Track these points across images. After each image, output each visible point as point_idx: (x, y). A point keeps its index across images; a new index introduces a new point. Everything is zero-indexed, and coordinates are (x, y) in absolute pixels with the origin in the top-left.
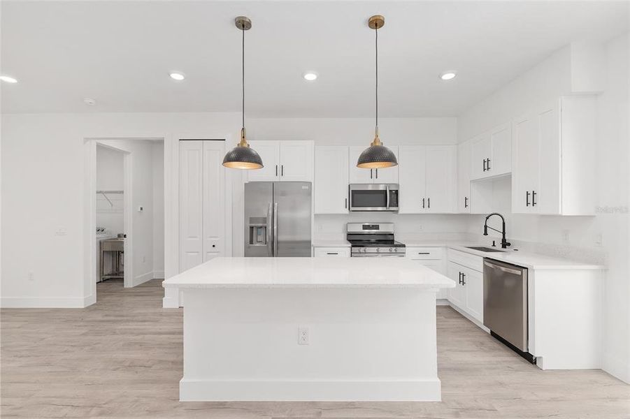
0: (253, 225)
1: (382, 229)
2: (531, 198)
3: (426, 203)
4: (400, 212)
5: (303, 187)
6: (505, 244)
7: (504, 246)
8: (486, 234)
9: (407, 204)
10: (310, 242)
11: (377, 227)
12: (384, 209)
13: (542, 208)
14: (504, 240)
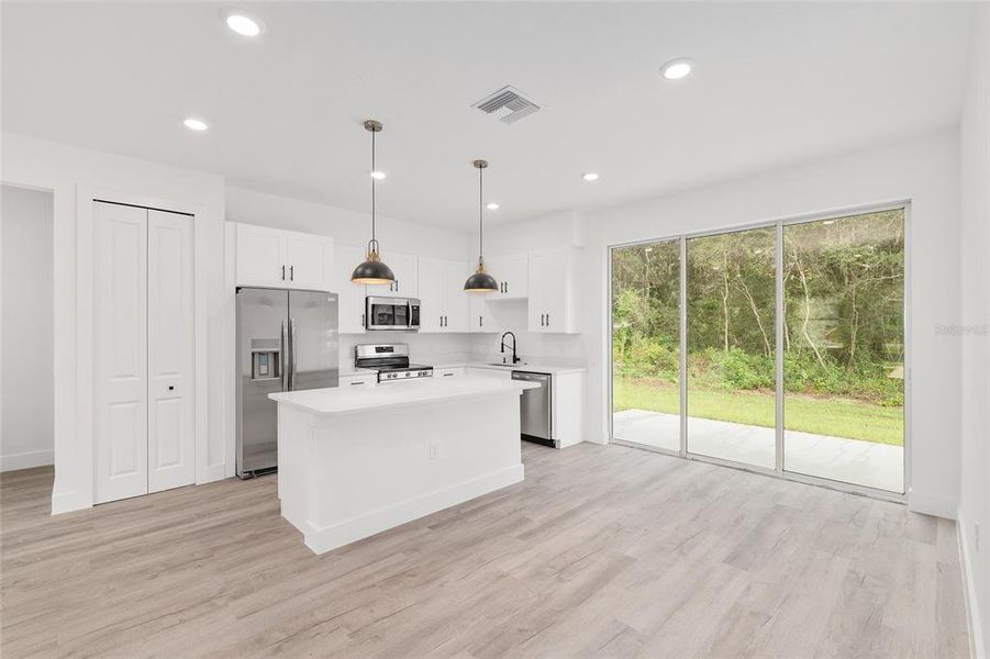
0: (256, 350)
1: (398, 351)
2: (545, 320)
3: (443, 321)
4: (420, 331)
5: (329, 299)
6: (516, 359)
7: (514, 362)
8: (503, 351)
9: (428, 322)
10: (337, 371)
11: (391, 350)
12: (405, 327)
13: (553, 328)
14: (515, 356)
